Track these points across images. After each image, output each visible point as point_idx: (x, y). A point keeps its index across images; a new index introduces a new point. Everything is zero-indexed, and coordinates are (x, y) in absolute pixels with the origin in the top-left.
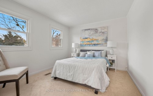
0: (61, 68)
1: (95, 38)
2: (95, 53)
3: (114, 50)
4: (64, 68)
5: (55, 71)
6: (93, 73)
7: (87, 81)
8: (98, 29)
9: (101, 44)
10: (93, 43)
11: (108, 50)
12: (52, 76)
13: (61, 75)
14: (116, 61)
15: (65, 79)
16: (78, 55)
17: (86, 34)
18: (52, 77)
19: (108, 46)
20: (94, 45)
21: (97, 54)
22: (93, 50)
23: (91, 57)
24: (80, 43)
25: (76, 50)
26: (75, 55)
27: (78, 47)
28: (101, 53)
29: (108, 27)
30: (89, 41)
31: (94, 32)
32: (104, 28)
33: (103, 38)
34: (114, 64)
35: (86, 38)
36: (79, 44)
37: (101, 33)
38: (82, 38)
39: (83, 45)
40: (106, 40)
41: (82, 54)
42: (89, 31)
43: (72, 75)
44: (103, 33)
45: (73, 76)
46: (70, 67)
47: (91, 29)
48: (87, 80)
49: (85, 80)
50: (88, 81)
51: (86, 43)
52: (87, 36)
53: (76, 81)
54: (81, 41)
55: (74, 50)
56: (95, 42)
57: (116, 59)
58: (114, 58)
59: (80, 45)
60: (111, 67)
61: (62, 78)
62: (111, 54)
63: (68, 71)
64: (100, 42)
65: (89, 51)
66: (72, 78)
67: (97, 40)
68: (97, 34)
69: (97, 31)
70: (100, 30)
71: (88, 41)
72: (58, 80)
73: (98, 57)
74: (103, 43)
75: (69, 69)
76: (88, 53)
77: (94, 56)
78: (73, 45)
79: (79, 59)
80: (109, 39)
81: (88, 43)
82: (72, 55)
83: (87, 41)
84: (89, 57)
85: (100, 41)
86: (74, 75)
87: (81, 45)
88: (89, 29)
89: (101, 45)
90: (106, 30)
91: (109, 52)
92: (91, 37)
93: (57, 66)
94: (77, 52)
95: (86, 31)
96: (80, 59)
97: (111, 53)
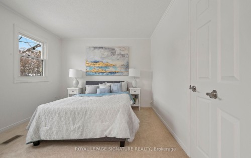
0: (52, 119)
1: (111, 63)
2: (112, 86)
3: (138, 80)
4: (60, 118)
5: (38, 129)
6: (118, 116)
7: (108, 131)
8: (116, 49)
9: (120, 72)
10: (108, 70)
11: (130, 81)
12: (30, 141)
13: (55, 133)
14: (139, 96)
15: (65, 138)
16: (82, 91)
17: (97, 55)
18: (27, 144)
19: (129, 76)
20: (110, 73)
21: (115, 87)
22: (108, 82)
23: (106, 92)
24: (85, 71)
25: (77, 83)
26: (77, 91)
27: (82, 77)
28: (121, 85)
29: (129, 48)
30: (102, 67)
31: (110, 53)
32: (124, 49)
33: (123, 63)
34: (137, 100)
35: (97, 62)
36: (83, 72)
37: (119, 56)
38: (89, 61)
39: (91, 73)
40: (127, 67)
41: (89, 88)
42: (102, 50)
43: (79, 127)
44: (123, 55)
45: (83, 129)
46: (74, 114)
47: (106, 48)
48: (109, 129)
49: (105, 130)
50: (111, 131)
51: (96, 71)
52: (97, 59)
53: (89, 137)
54: (87, 67)
55: (74, 82)
56: (111, 69)
57: (139, 94)
58: (138, 92)
59: (85, 74)
60: (135, 105)
61: (55, 139)
62: (133, 87)
63: (71, 123)
64: (118, 70)
65: (102, 82)
66: (79, 133)
67: (114, 66)
68: (114, 57)
69: (113, 51)
70: (118, 51)
71: (100, 67)
72: (44, 146)
73: (117, 92)
74: (123, 70)
75: (74, 118)
76: (101, 86)
77: (111, 91)
78: (72, 74)
79: (86, 98)
80: (130, 65)
81: (100, 70)
82: (70, 92)
83: (97, 67)
84: (103, 93)
85: (118, 67)
86: (83, 126)
87: (87, 74)
88: (102, 48)
89: (120, 74)
90: (126, 52)
91: (132, 84)
92: (105, 61)
93: (43, 117)
94: (80, 86)
95: (96, 50)
96: (89, 98)
97: (134, 85)
